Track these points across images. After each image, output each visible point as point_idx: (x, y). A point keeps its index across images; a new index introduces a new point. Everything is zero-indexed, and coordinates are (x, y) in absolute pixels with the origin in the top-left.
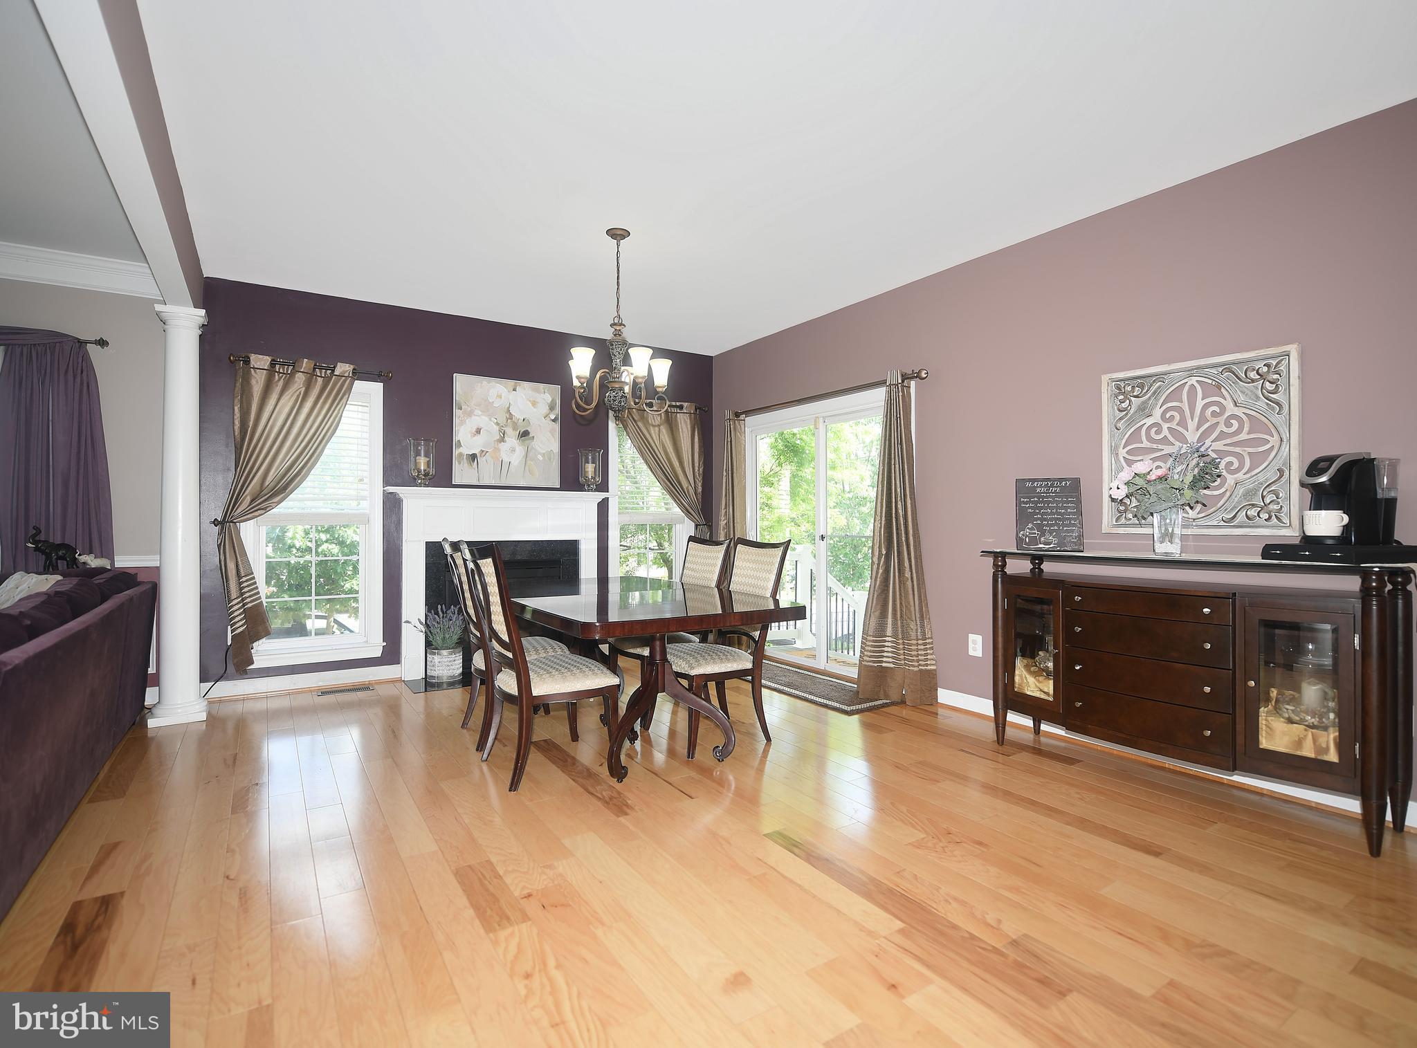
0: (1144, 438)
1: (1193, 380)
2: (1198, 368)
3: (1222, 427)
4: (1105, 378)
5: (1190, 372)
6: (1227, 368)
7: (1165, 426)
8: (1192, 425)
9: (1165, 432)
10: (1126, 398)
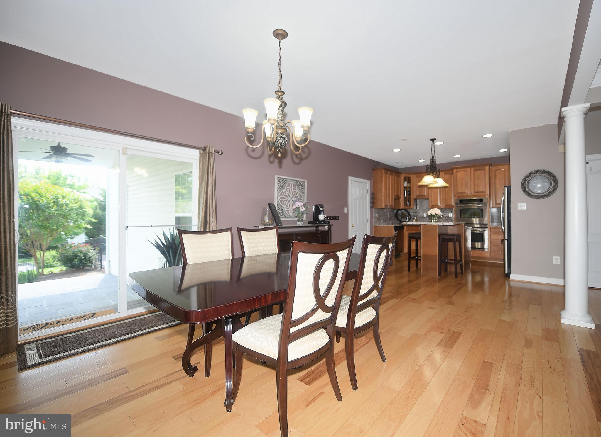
0: (283, 195)
1: (292, 182)
2: (292, 180)
3: (296, 195)
4: (276, 177)
5: (291, 180)
6: (297, 181)
7: (287, 192)
8: (291, 193)
9: (287, 194)
10: (280, 183)
